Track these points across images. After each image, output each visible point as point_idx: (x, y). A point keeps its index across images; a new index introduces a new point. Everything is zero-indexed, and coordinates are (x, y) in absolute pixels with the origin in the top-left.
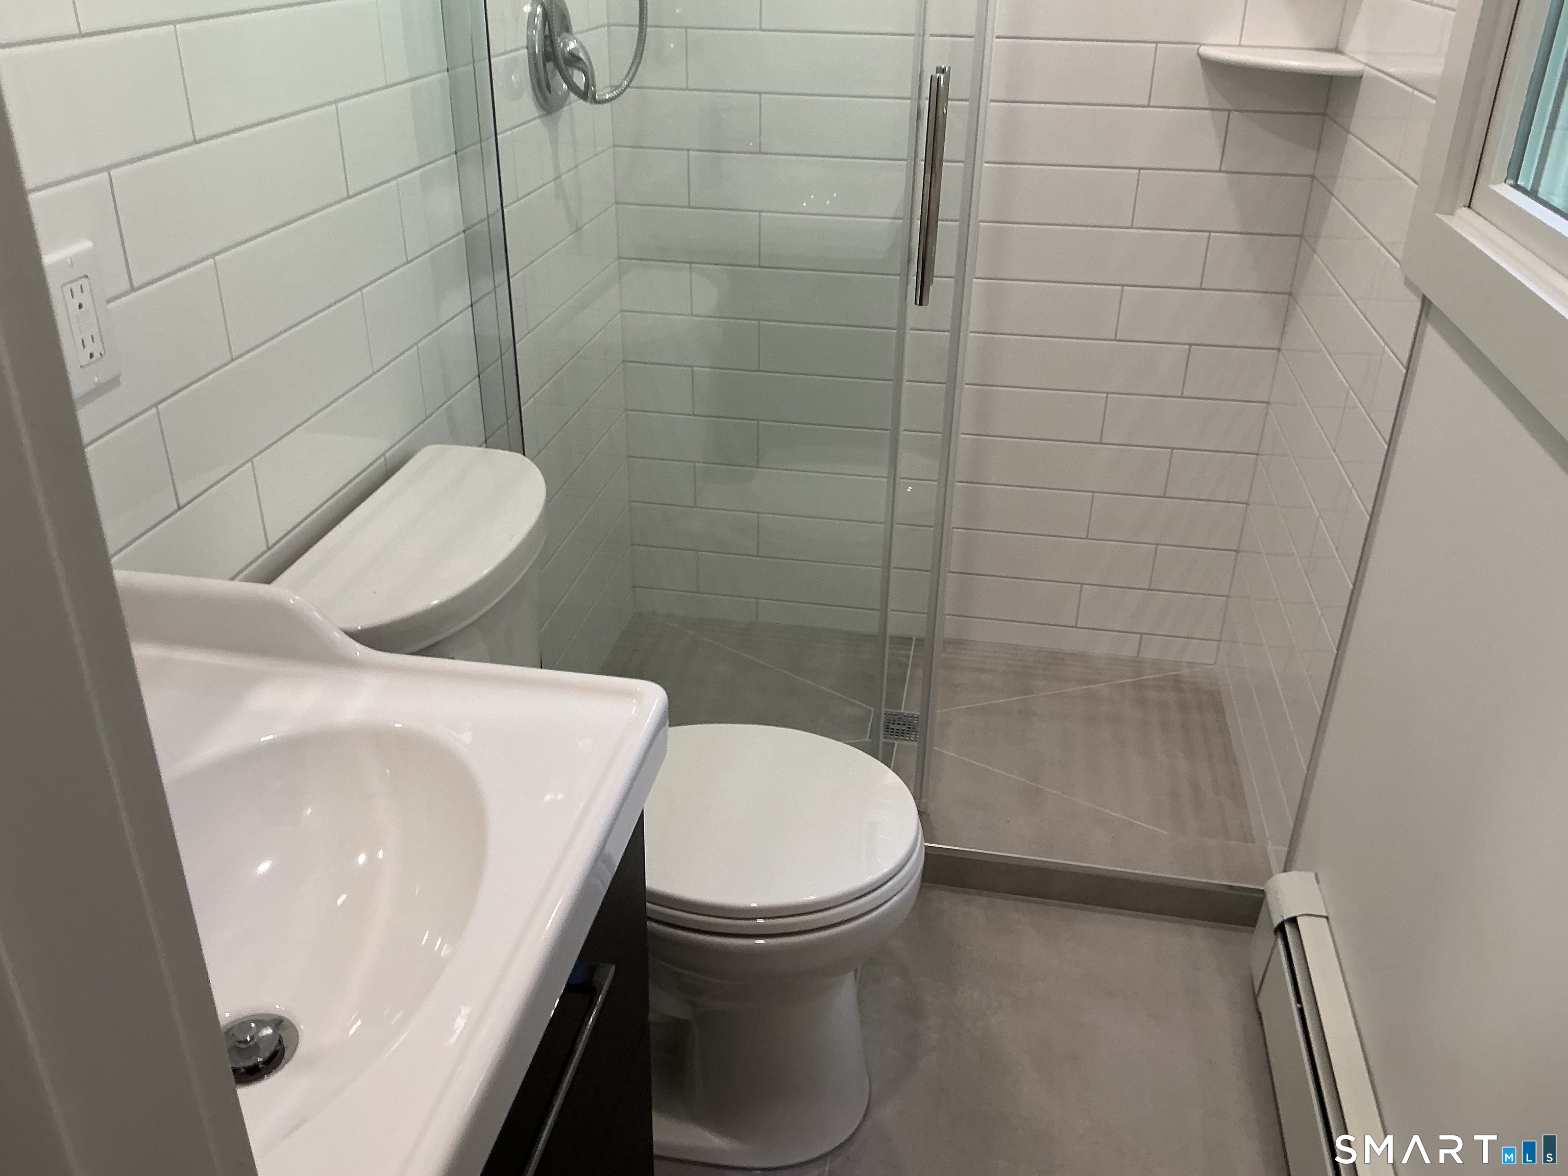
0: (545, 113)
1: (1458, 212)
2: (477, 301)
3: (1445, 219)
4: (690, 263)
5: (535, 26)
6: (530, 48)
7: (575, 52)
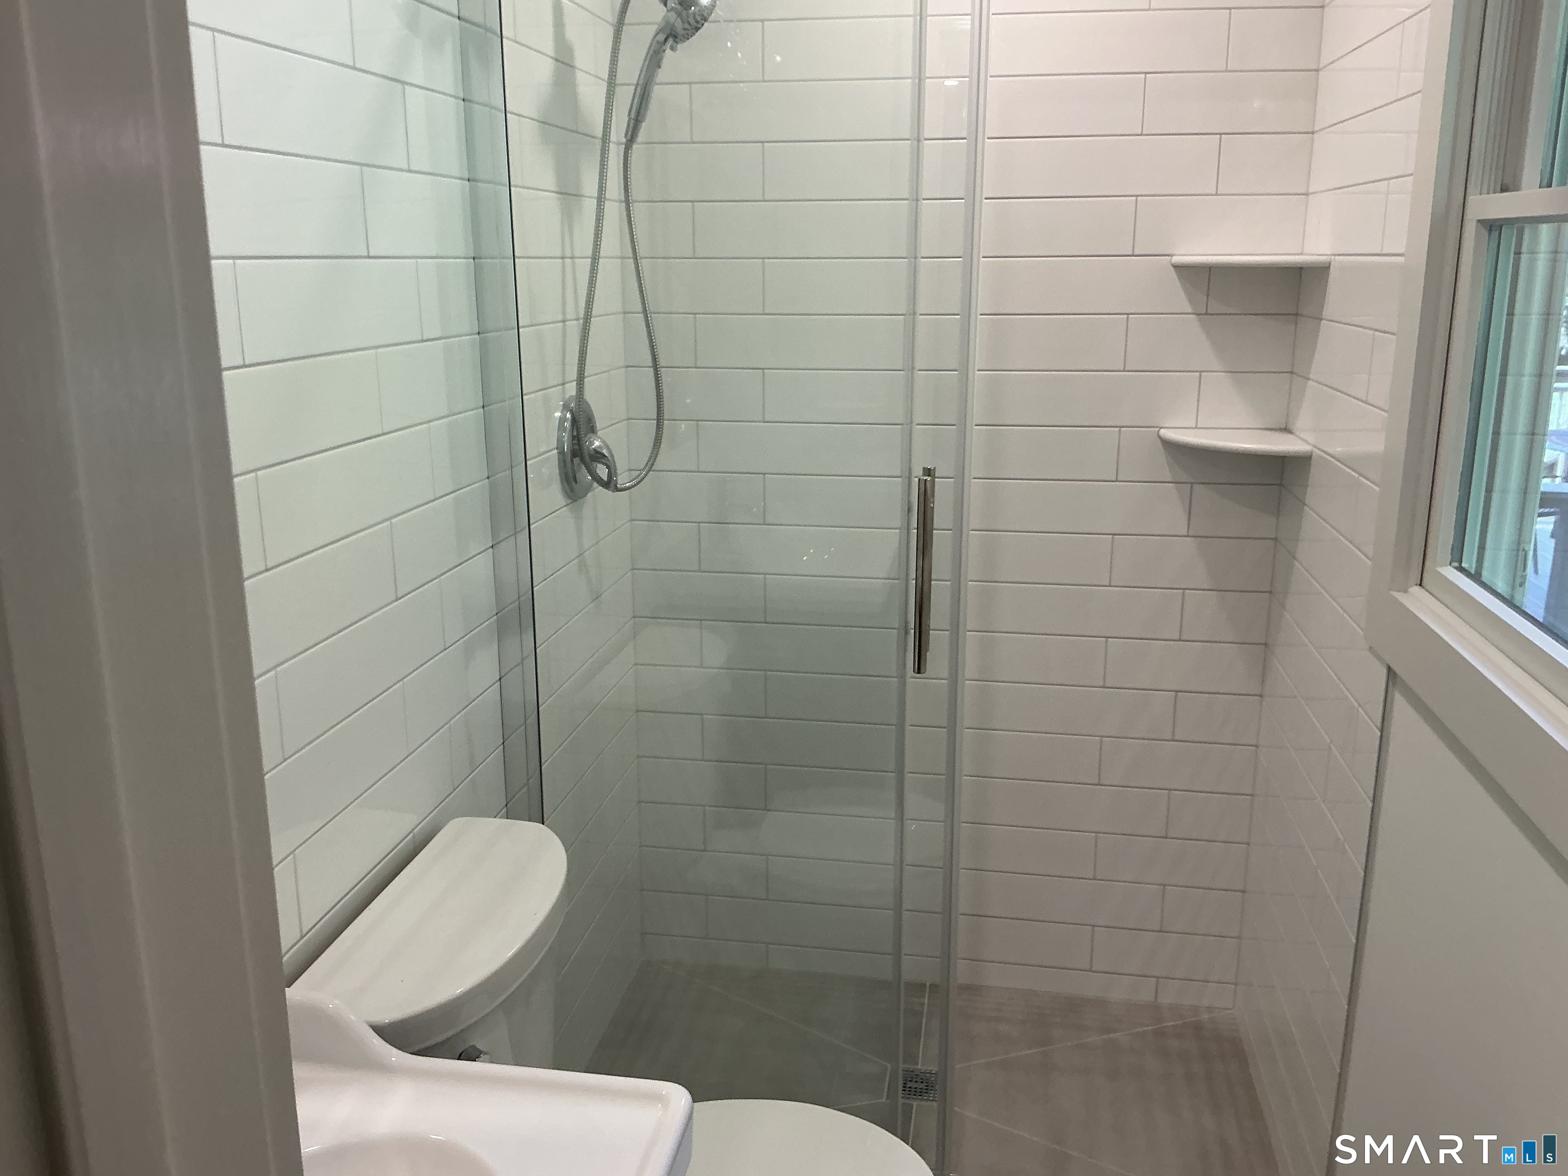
0: (571, 501)
1: (1411, 590)
2: (504, 676)
3: (1399, 596)
4: (700, 620)
5: (564, 430)
6: (560, 448)
7: (599, 450)
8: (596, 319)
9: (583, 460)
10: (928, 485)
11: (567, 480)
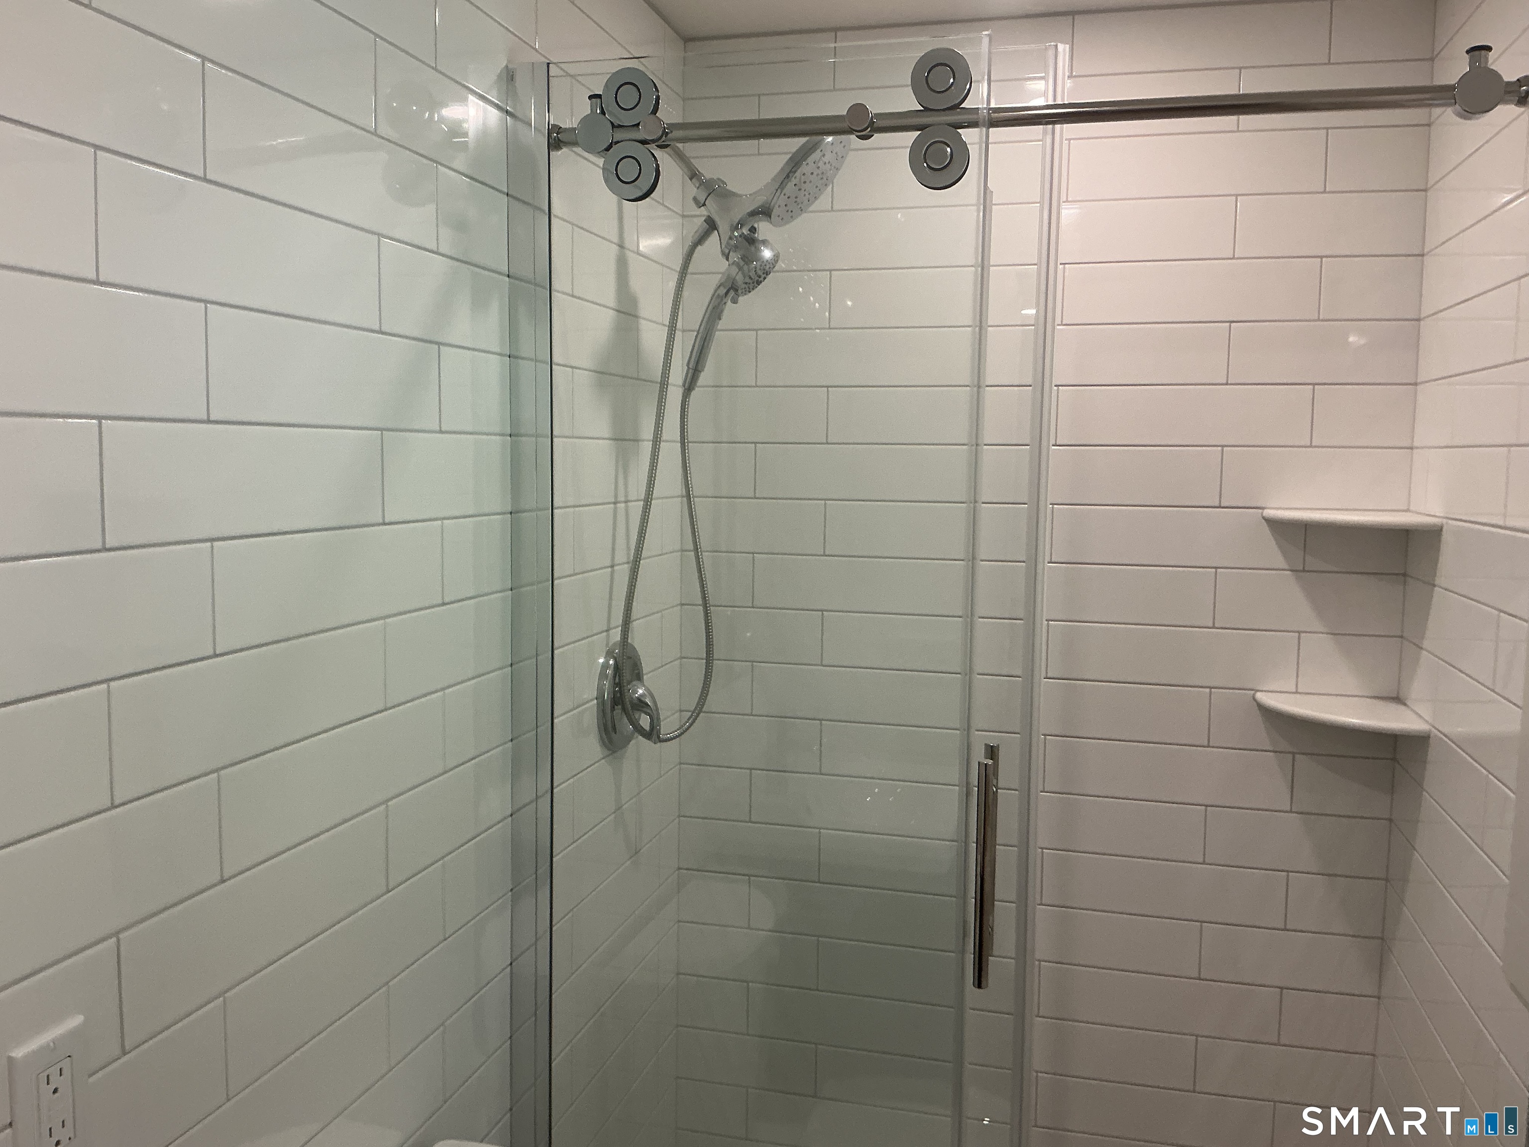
0: (610, 753)
4: (751, 876)
5: (607, 676)
6: (600, 697)
7: (643, 699)
8: (648, 560)
9: (624, 709)
10: (990, 772)
11: (606, 729)
